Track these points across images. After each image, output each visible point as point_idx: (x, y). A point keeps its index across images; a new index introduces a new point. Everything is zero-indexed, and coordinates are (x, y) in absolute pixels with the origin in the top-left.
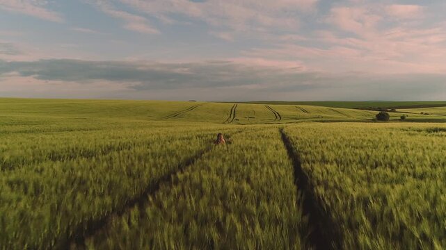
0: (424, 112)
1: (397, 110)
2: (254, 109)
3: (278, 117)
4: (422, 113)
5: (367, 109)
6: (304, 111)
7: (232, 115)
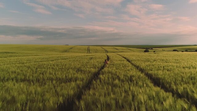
0: (163, 49)
1: (153, 49)
2: (97, 49)
3: (107, 52)
4: (163, 50)
5: (142, 49)
6: (117, 49)
7: (88, 51)
